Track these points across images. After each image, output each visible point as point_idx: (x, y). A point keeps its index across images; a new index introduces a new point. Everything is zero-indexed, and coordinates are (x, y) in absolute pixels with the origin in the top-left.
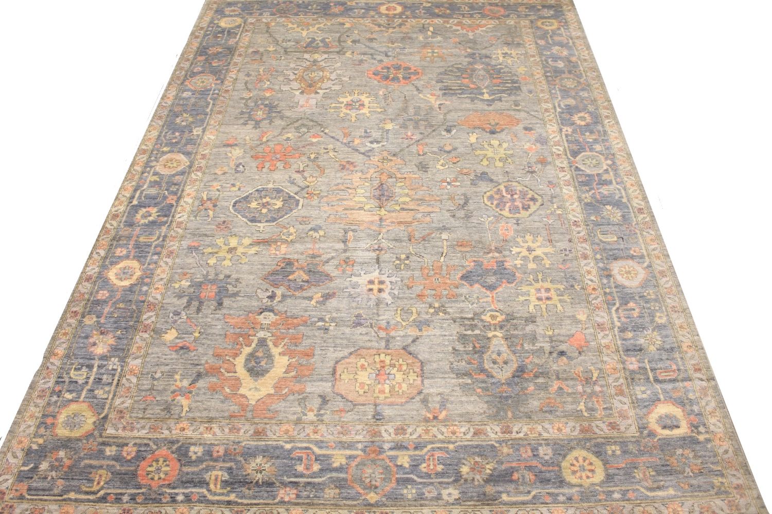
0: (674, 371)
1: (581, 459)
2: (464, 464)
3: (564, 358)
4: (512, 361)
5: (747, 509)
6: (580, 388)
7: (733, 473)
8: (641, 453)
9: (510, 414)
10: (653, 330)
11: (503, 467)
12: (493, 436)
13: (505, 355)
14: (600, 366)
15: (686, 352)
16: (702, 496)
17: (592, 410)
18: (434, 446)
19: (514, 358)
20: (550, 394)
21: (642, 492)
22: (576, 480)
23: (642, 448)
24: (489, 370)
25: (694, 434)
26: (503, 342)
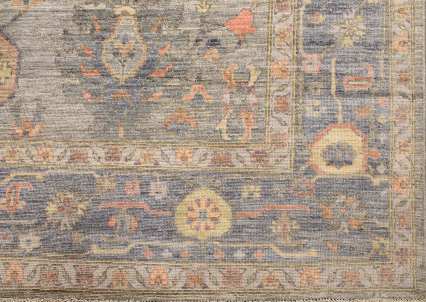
0: (368, 80)
1: (203, 203)
2: (51, 201)
3: (215, 50)
4: (141, 51)
5: (401, 281)
6: (227, 98)
7: (401, 232)
8: (288, 198)
9: (122, 132)
10: (358, 13)
11: (100, 208)
12: (94, 163)
13: (133, 42)
14: (263, 65)
15: (396, 51)
16: (352, 261)
17: (237, 131)
18: (18, 174)
19: (144, 48)
20: (182, 103)
21: (275, 252)
22: (191, 231)
23: (291, 192)
24: (107, 65)
25: (369, 176)
26: (133, 23)
